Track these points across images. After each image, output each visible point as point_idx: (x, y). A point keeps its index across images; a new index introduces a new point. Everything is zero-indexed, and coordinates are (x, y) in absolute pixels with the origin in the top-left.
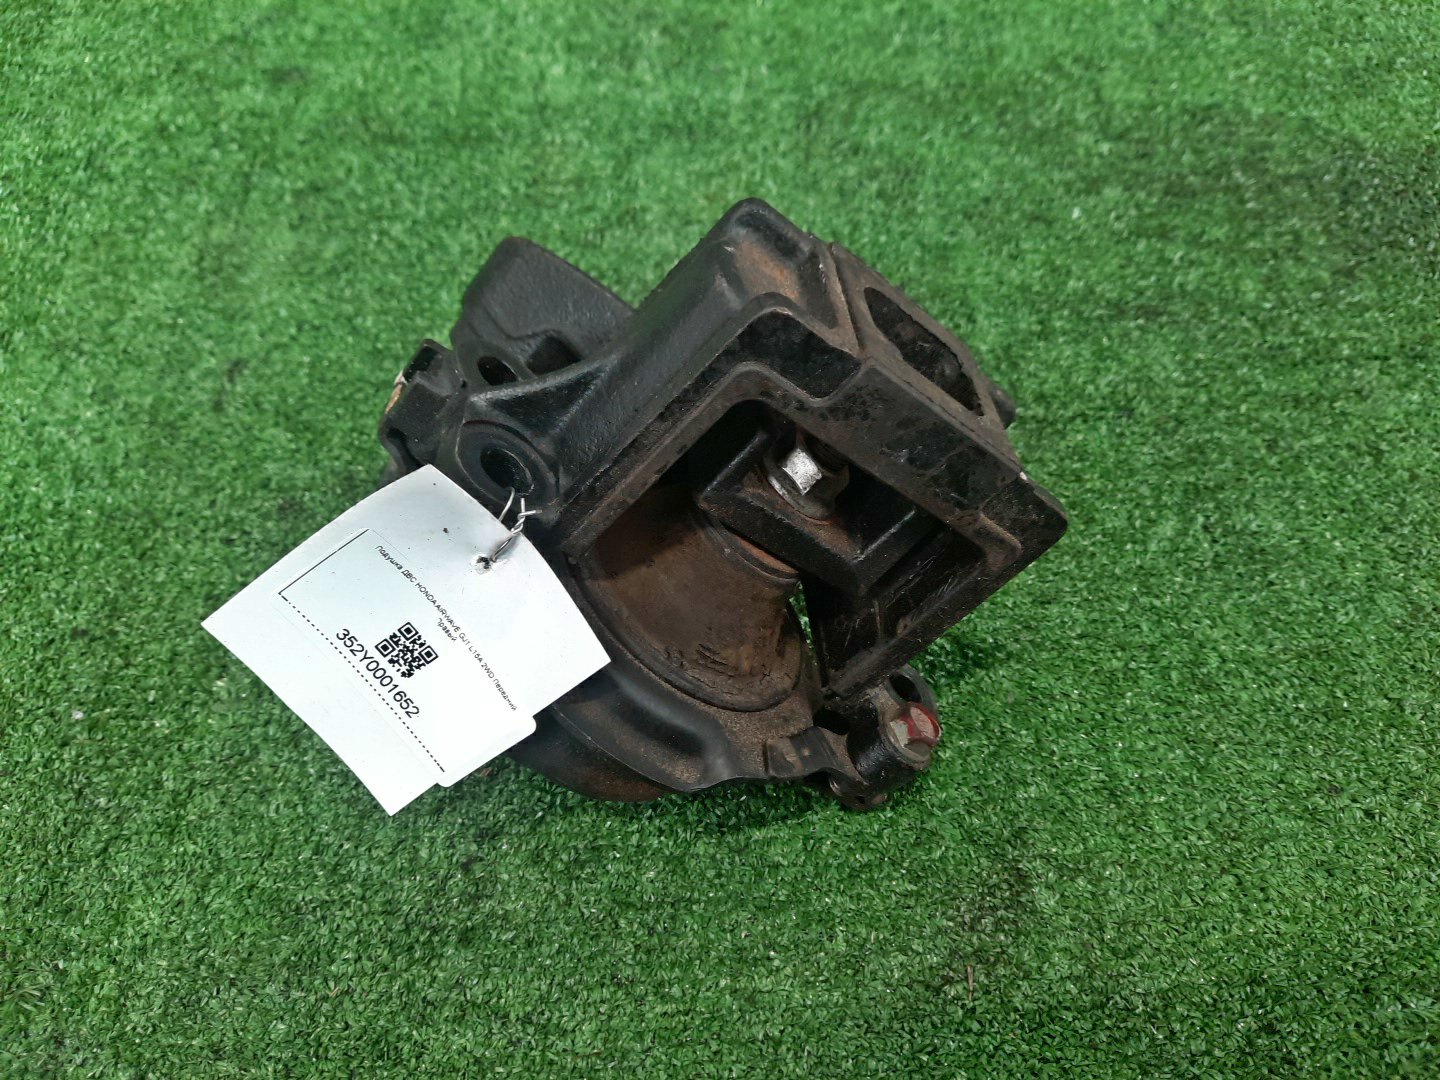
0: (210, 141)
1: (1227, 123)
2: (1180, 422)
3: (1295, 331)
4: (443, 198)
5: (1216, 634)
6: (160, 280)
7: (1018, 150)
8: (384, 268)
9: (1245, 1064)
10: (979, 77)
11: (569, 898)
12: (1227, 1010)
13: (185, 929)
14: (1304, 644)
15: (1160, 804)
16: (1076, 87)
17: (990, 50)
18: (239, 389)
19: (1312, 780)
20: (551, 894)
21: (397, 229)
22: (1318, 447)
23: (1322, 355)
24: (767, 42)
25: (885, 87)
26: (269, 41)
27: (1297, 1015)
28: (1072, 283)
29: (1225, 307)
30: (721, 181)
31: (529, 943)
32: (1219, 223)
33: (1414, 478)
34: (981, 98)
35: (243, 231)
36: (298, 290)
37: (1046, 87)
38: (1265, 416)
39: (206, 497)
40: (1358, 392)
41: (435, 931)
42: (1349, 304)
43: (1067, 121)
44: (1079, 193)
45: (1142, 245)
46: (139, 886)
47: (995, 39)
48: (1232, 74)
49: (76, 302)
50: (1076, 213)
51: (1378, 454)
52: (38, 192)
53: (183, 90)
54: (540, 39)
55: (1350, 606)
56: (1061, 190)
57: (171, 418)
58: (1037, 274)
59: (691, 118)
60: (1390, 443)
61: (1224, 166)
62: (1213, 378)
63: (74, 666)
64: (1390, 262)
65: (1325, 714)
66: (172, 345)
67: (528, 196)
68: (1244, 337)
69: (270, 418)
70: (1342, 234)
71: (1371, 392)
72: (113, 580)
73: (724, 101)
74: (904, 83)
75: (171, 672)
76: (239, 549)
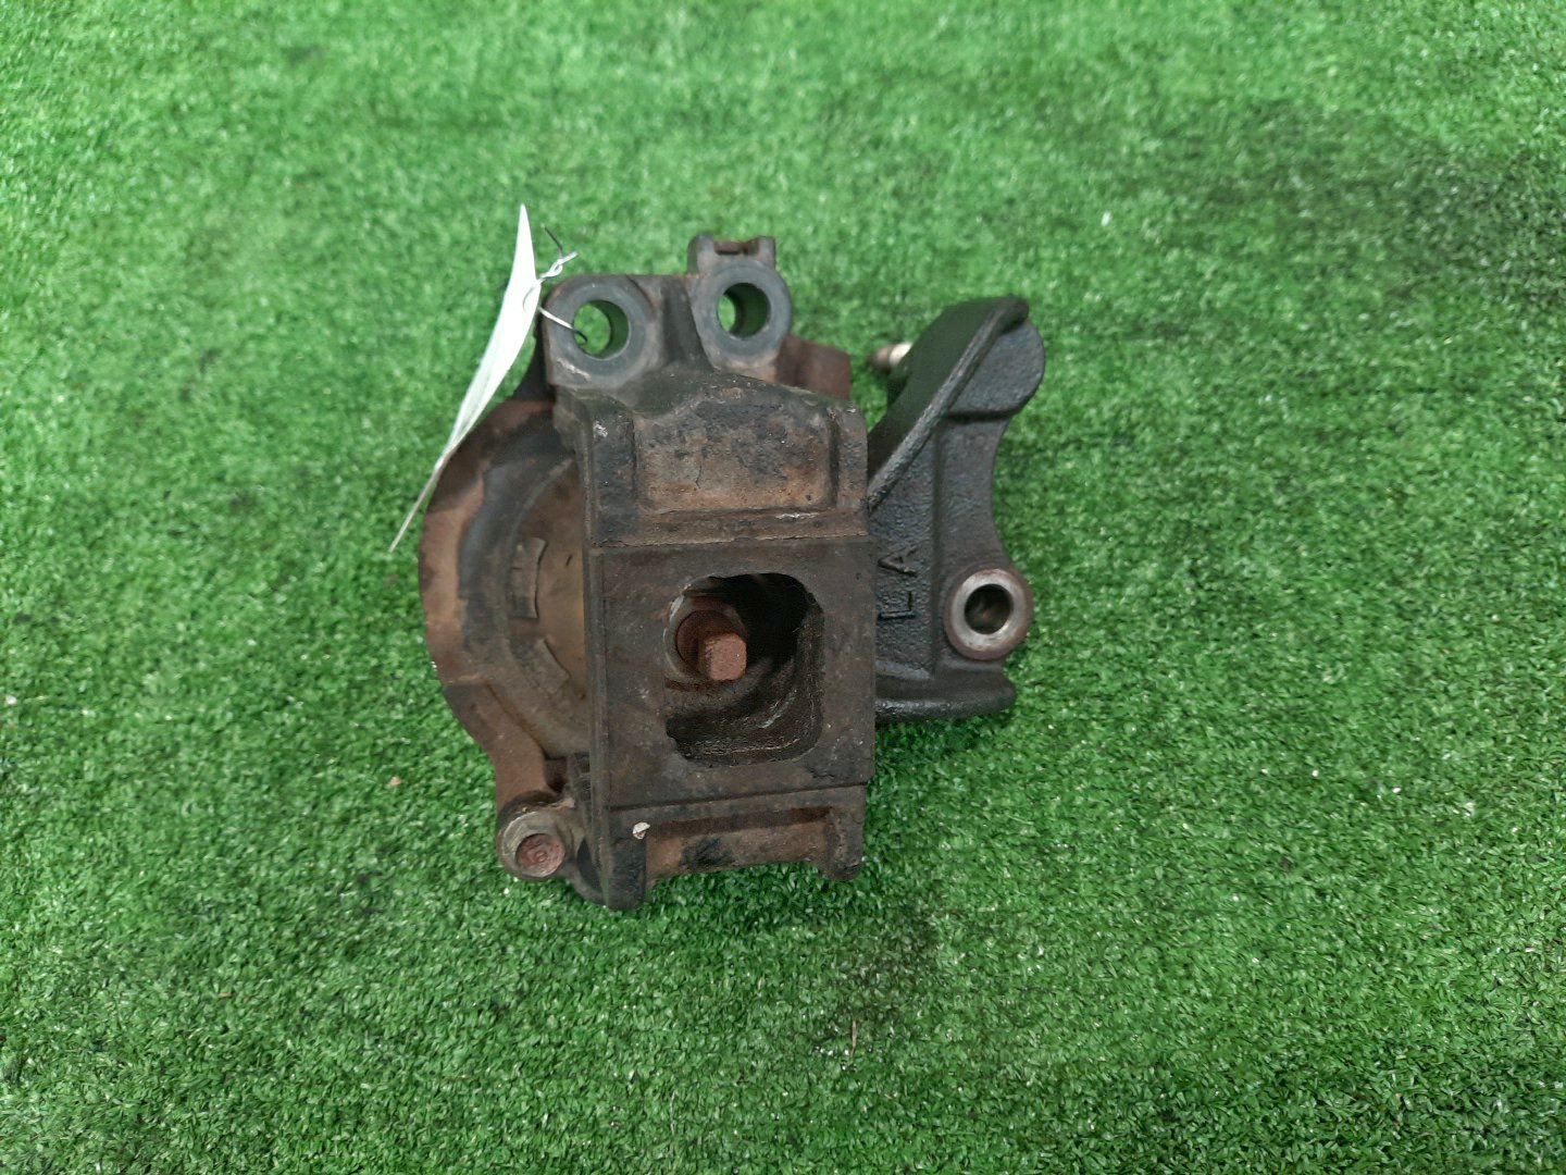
0: (219, 121)
1: (1295, 121)
2: (1184, 452)
3: (1330, 357)
4: (440, 186)
5: (1182, 686)
6: (148, 265)
7: (1055, 147)
8: (372, 258)
9: (1134, 1151)
11: (460, 920)
12: (1126, 1091)
13: (85, 918)
14: (1281, 704)
15: (1089, 865)
16: (1130, 77)
17: (1043, 35)
18: (209, 379)
19: (1263, 852)
20: (442, 914)
21: (391, 219)
22: (1334, 488)
23: (1358, 385)
24: (799, 24)
25: (920, 75)
26: (292, 18)
27: (1202, 1104)
28: (1088, 296)
29: (1257, 326)
30: (730, 174)
31: (413, 962)
32: (1264, 234)
33: (1439, 525)
34: (1022, 88)
35: (238, 217)
36: (283, 279)
37: (1095, 77)
38: (1282, 450)
40: (1392, 428)
41: (323, 941)
42: (1400, 329)
43: (1113, 116)
44: (1114, 195)
45: (1174, 254)
46: (47, 874)
47: (1050, 23)
48: (1310, 66)
49: (65, 284)
50: (1106, 219)
51: (1401, 496)
52: (46, 170)
53: (201, 68)
54: (563, 19)
55: (1340, 665)
56: (1094, 192)
57: (139, 406)
58: (1052, 285)
59: (709, 104)
60: (1418, 486)
61: (1282, 168)
62: (1231, 406)
63: (12, 651)
64: (1455, 282)
65: (1291, 782)
66: (150, 331)
67: (528, 186)
68: (1271, 362)
69: (235, 411)
70: (1406, 250)
71: (1410, 426)
72: (62, 568)
73: (746, 87)
74: (943, 71)
75: (105, 663)
76: (186, 542)
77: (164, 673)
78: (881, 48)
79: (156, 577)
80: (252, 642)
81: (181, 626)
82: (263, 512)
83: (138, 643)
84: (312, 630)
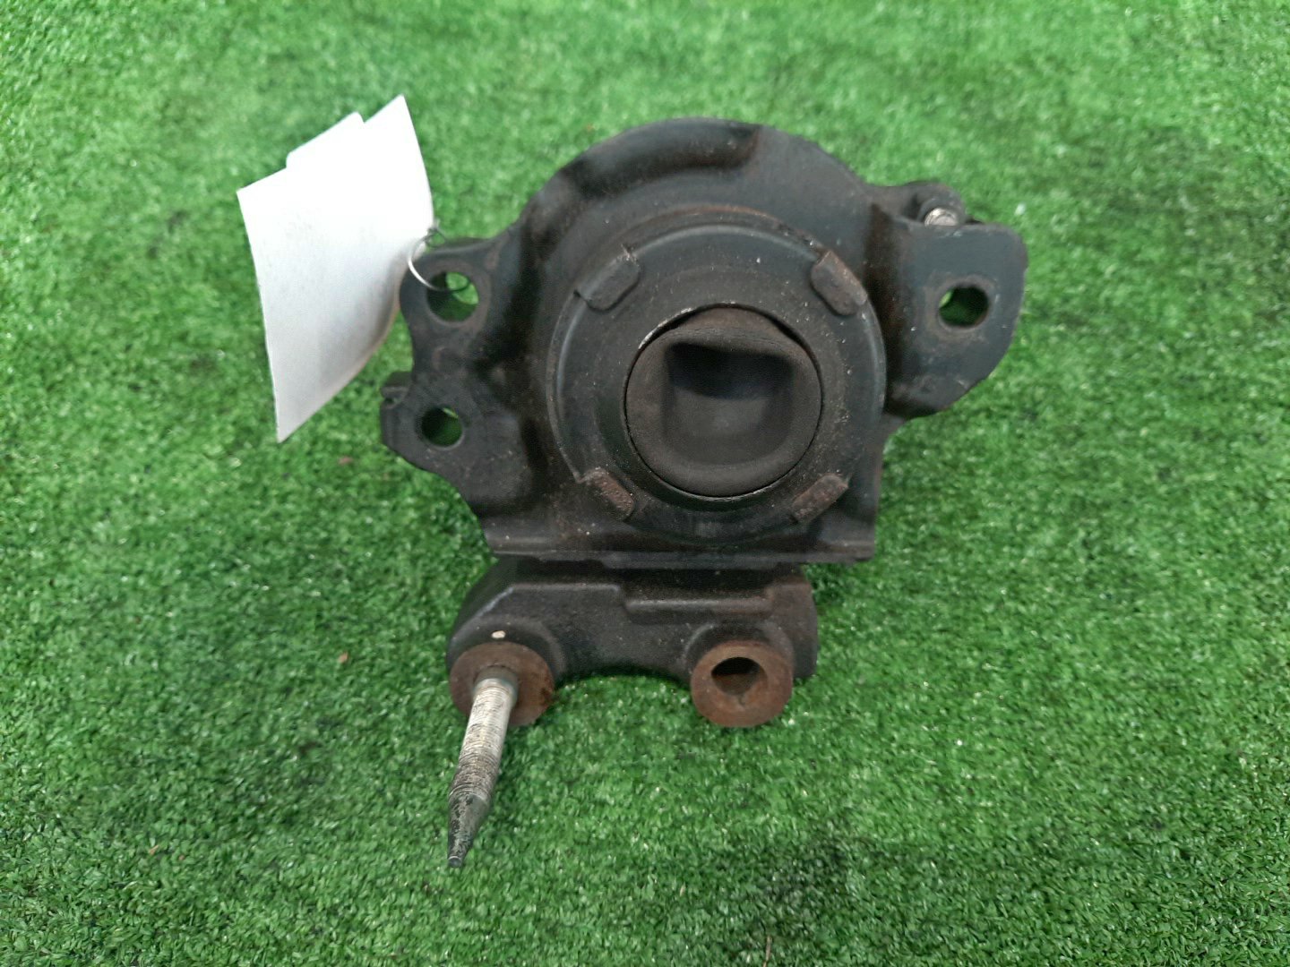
1: (1182, 147)
2: (1080, 434)
3: (1208, 365)
5: (1076, 650)
6: (123, 120)
7: (976, 138)
10: (953, 58)
11: (397, 800)
13: (22, 762)
14: (1157, 676)
15: (986, 809)
16: (1043, 85)
17: (968, 34)
18: (177, 239)
19: (1136, 811)
22: (1208, 485)
23: (1230, 393)
25: (859, 52)
29: (1146, 327)
31: (349, 837)
32: (1156, 244)
34: (950, 80)
35: (213, 86)
37: (1015, 80)
38: (1163, 443)
39: (122, 340)
40: (1257, 436)
41: (261, 807)
42: (1267, 349)
43: (1027, 117)
44: (1026, 190)
45: (1077, 253)
47: (974, 24)
48: (1197, 100)
49: (37, 127)
50: (1020, 209)
51: (1263, 501)
52: (22, 11)
55: (1208, 647)
56: (1009, 185)
57: (106, 257)
59: (666, 48)
60: (1278, 493)
61: (1172, 187)
62: (1120, 396)
65: (1163, 749)
66: (121, 185)
67: (493, 99)
68: (1158, 362)
69: (200, 273)
70: (1272, 277)
71: (1270, 438)
72: (19, 406)
73: (701, 38)
74: (879, 52)
75: (56, 507)
76: (145, 397)
77: (114, 523)
78: (827, 23)
79: (113, 427)
80: (205, 503)
81: (134, 479)
82: (222, 376)
83: (90, 491)
84: (264, 496)
